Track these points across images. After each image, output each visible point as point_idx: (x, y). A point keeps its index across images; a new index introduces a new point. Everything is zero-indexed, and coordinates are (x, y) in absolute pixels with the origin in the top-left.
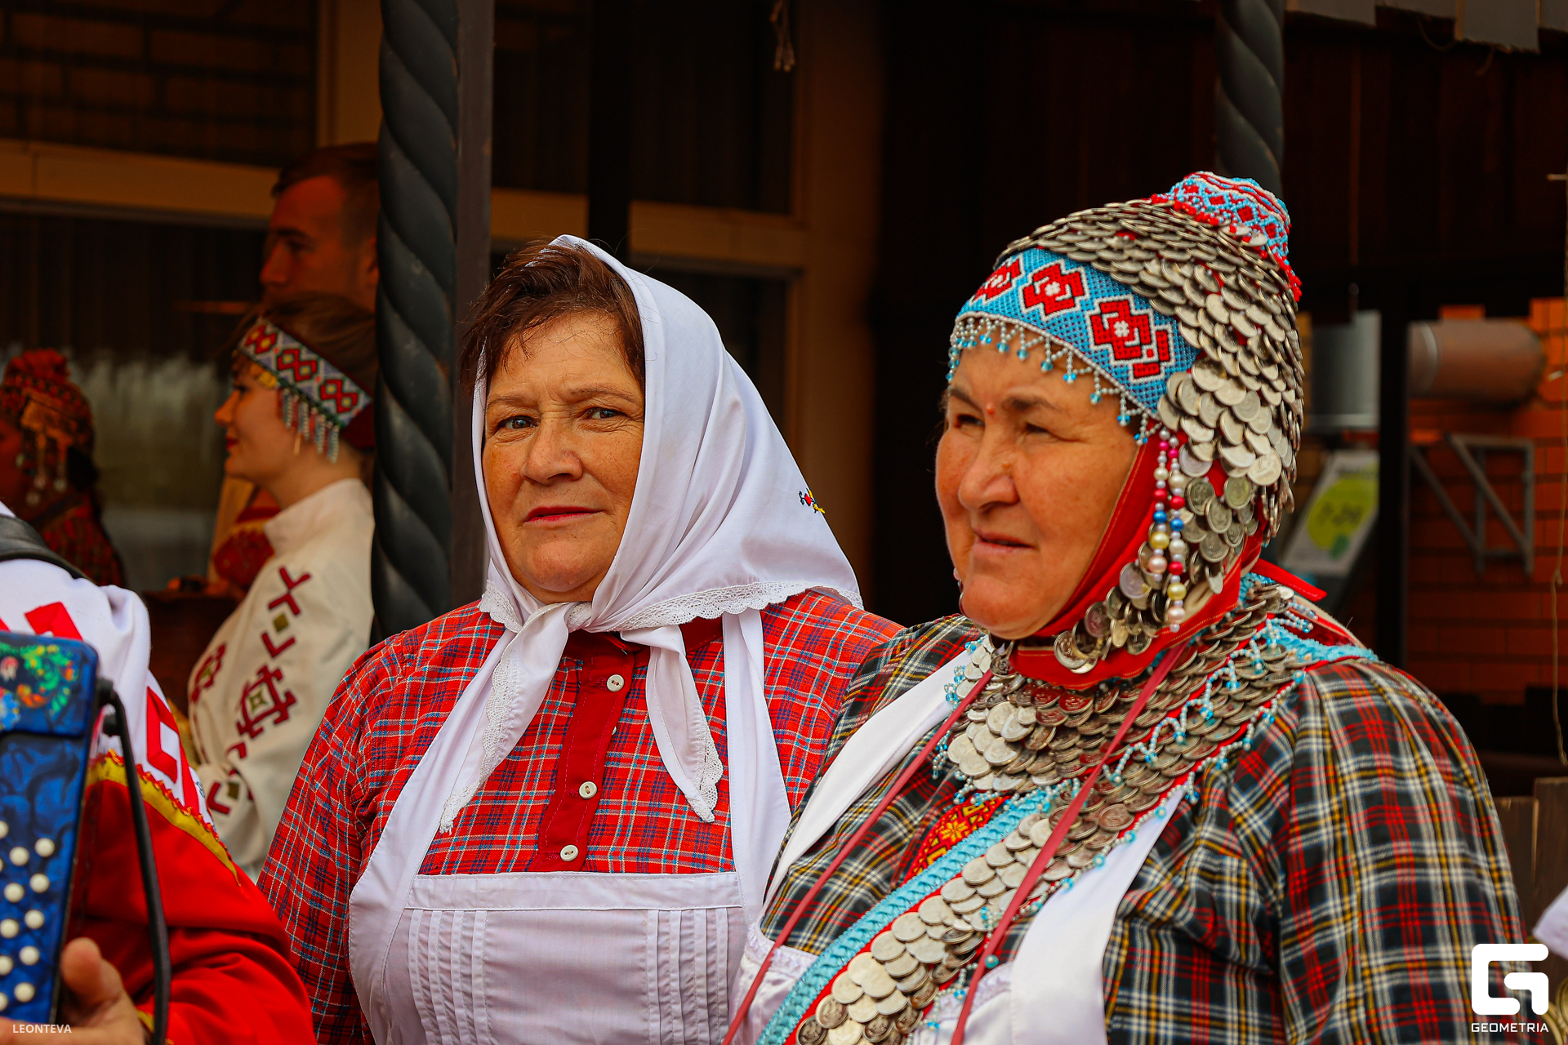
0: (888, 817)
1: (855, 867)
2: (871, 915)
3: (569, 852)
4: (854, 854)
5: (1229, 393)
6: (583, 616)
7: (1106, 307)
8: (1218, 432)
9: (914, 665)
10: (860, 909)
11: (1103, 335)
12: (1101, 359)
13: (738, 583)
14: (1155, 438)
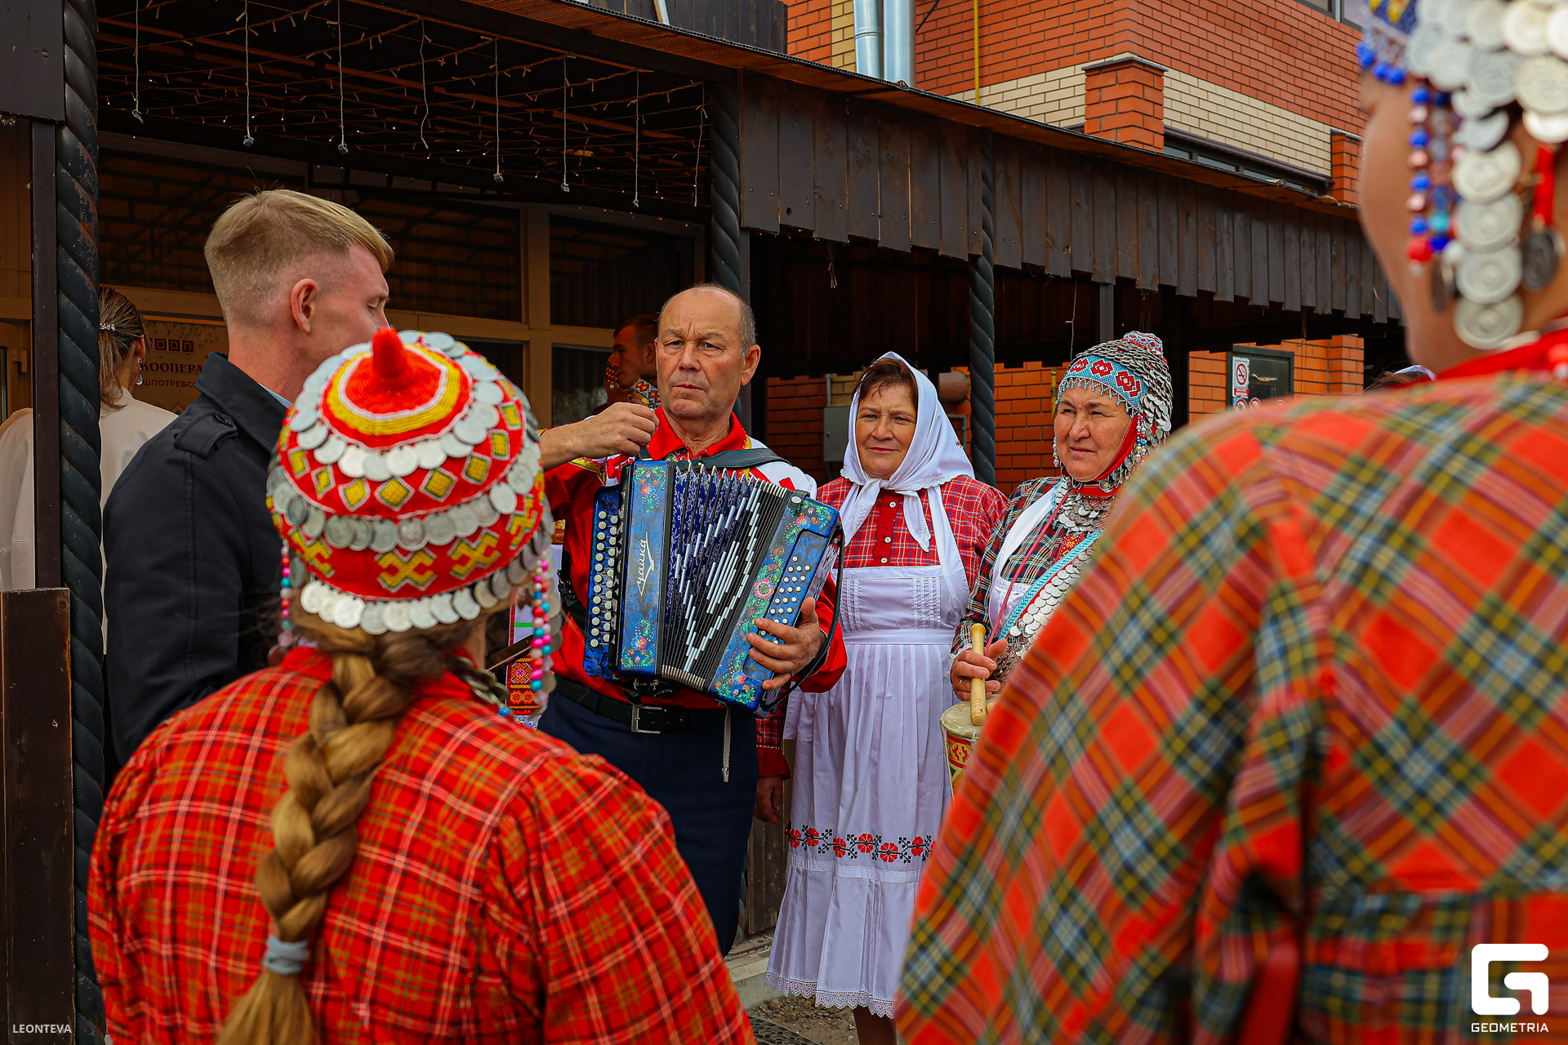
0: (1043, 541)
1: (1036, 557)
2: (1048, 571)
3: (884, 560)
4: (1035, 552)
5: (1158, 402)
6: (885, 484)
7: (1120, 374)
8: (1155, 413)
9: (1035, 493)
10: (1042, 571)
11: (1120, 383)
12: (1120, 390)
13: (936, 475)
14: (1136, 416)
